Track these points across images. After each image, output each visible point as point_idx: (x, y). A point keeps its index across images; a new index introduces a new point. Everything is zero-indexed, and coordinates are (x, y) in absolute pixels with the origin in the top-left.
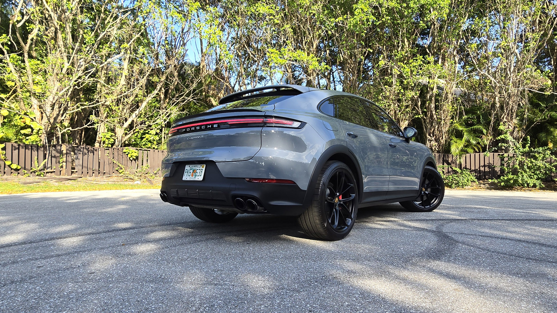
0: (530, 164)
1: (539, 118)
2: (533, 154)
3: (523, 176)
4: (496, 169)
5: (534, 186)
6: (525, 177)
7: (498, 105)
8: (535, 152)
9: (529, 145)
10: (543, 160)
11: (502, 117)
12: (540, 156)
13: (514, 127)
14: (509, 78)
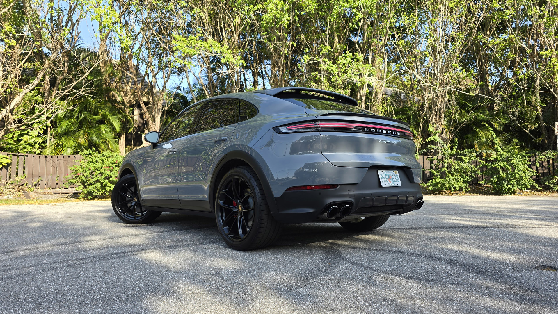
0: (457, 167)
1: (466, 118)
2: (460, 156)
3: (450, 179)
4: (426, 172)
5: (461, 189)
6: (451, 180)
7: (427, 105)
8: (462, 155)
9: (456, 147)
10: (468, 163)
11: (431, 118)
12: (466, 159)
13: (443, 129)
14: (437, 77)
